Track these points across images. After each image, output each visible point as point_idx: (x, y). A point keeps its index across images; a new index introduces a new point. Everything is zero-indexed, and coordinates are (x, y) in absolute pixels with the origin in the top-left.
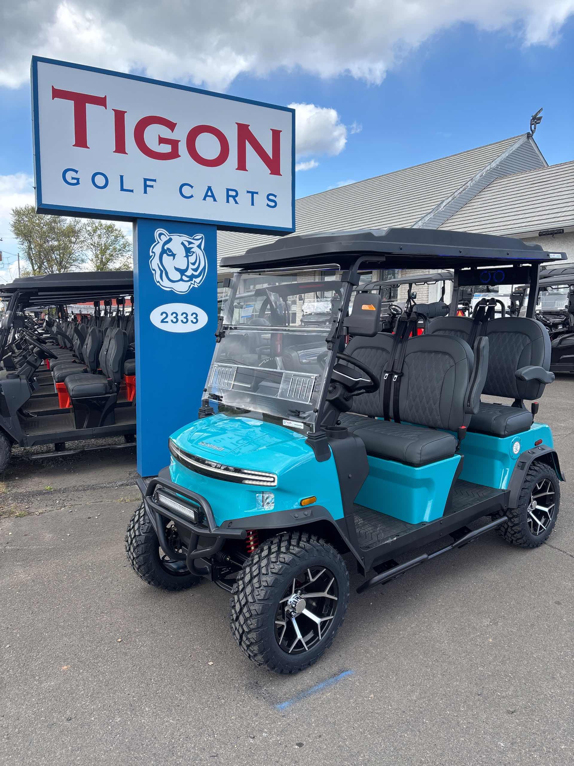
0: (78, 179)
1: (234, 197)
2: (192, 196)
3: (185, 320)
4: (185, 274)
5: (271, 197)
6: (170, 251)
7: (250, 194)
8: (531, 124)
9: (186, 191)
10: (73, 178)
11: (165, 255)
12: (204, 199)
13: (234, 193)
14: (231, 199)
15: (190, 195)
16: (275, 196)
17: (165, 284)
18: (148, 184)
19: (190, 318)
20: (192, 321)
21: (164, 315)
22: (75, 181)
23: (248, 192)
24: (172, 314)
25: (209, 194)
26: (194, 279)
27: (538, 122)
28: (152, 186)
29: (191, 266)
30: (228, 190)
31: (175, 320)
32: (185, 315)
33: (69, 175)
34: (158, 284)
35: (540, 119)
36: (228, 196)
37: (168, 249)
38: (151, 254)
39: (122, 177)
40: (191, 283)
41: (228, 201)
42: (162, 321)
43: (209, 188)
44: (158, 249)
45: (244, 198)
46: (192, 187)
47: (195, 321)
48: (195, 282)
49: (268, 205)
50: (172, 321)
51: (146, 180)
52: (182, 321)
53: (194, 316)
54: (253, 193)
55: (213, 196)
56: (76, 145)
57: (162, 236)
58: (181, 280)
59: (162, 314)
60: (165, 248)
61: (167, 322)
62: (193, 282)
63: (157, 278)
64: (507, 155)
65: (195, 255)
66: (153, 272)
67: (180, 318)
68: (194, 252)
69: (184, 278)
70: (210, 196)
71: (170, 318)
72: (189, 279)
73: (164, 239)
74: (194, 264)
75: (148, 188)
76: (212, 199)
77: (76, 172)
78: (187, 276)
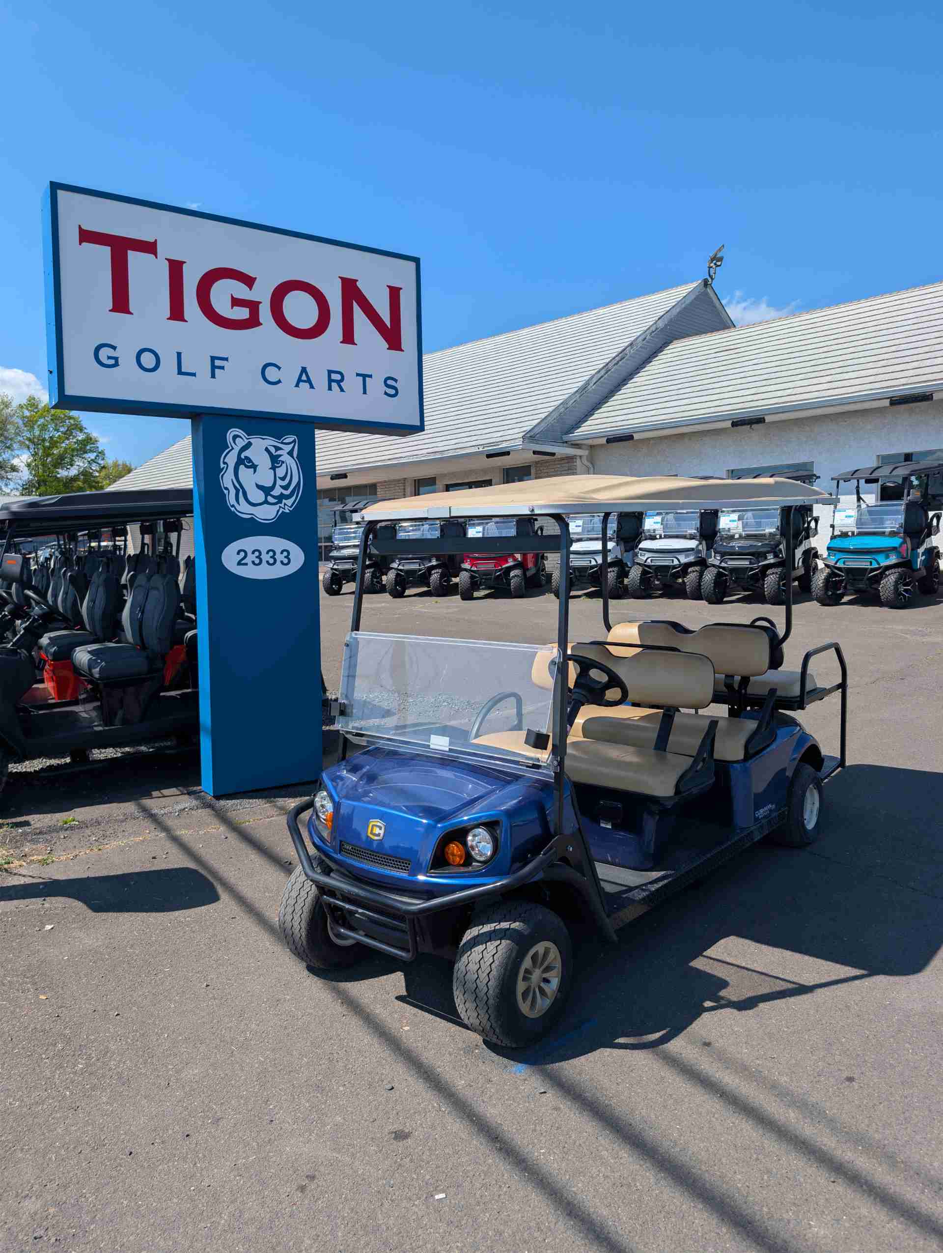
0: (116, 359)
1: (339, 382)
2: (279, 382)
3: (271, 561)
4: (272, 493)
5: (390, 382)
6: (250, 461)
7: (361, 378)
8: (710, 267)
9: (271, 374)
10: (109, 358)
11: (242, 467)
12: (297, 385)
13: (337, 377)
14: (334, 385)
15: (277, 380)
16: (396, 381)
17: (243, 509)
18: (216, 364)
19: (279, 557)
20: (282, 562)
21: (242, 554)
22: (112, 362)
23: (358, 375)
24: (253, 552)
25: (304, 377)
26: (284, 501)
27: (719, 263)
28: (222, 368)
29: (279, 482)
30: (330, 372)
31: (257, 561)
32: (271, 554)
33: (104, 353)
34: (233, 509)
35: (721, 259)
36: (330, 381)
37: (246, 458)
38: (222, 466)
39: (179, 355)
40: (280, 507)
41: (330, 388)
42: (239, 563)
43: (304, 370)
44: (231, 459)
45: (352, 383)
46: (279, 368)
47: (286, 561)
48: (285, 504)
49: (386, 393)
50: (253, 562)
51: (213, 359)
52: (268, 562)
53: (285, 554)
54: (365, 376)
55: (309, 381)
56: (114, 310)
57: (238, 440)
58: (266, 502)
59: (238, 553)
60: (243, 456)
61: (246, 564)
62: (282, 505)
63: (231, 500)
64: (678, 310)
65: (284, 465)
66: (226, 492)
67: (265, 557)
68: (283, 462)
69: (270, 499)
70: (304, 381)
71: (251, 558)
72: (275, 501)
73: (240, 443)
74: (283, 479)
75: (217, 370)
76: (307, 385)
77: (114, 348)
78: (274, 497)
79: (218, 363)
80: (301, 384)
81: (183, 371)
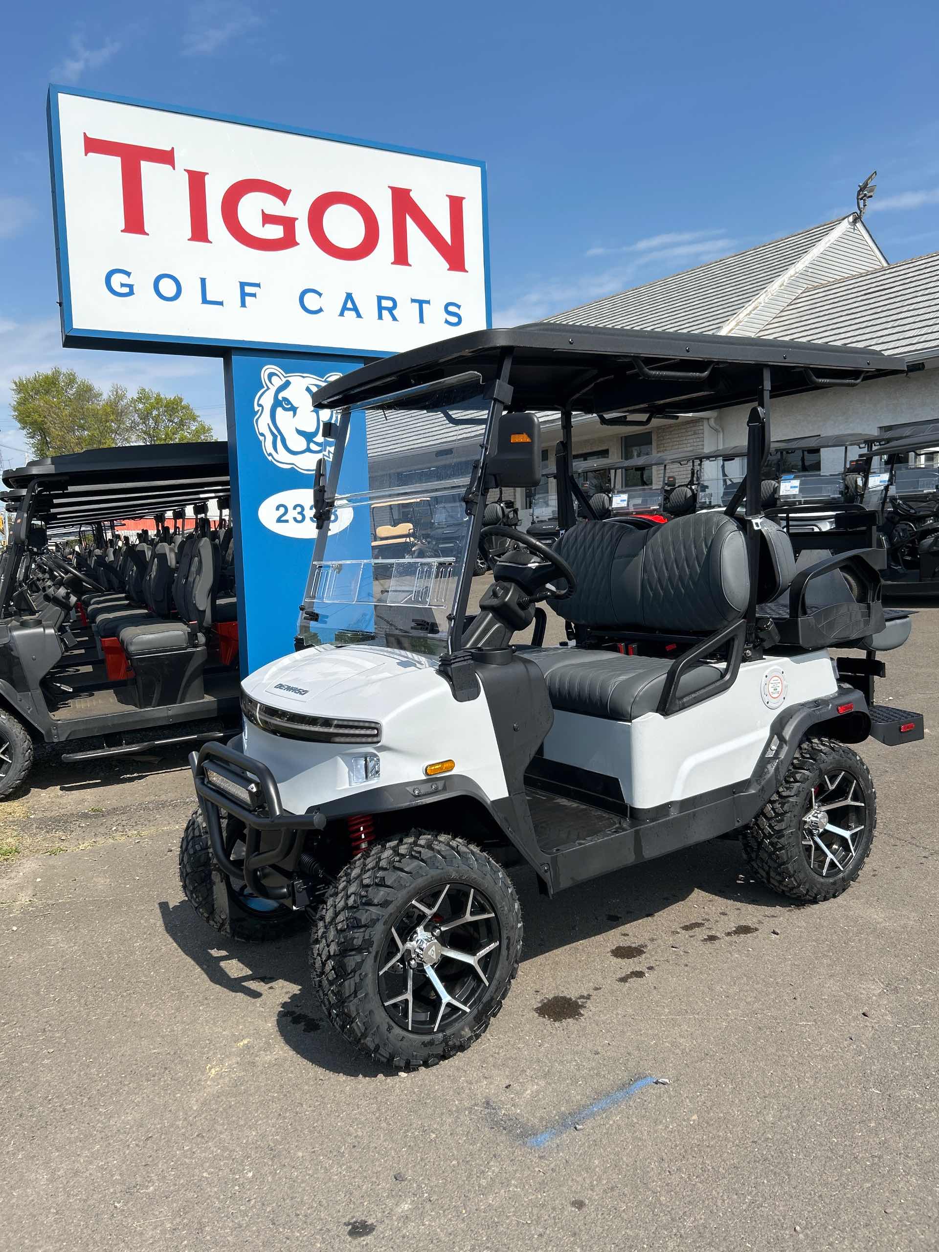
0: (131, 287)
1: (390, 310)
2: (321, 310)
4: (314, 439)
5: (451, 309)
6: (289, 402)
7: (417, 305)
8: (859, 199)
9: (311, 301)
10: (123, 285)
11: (279, 410)
12: (342, 314)
13: (389, 304)
14: (385, 313)
15: (319, 308)
16: (459, 307)
17: (282, 458)
18: (246, 291)
21: (282, 510)
22: (126, 290)
23: (413, 301)
24: (295, 508)
25: (349, 305)
26: (328, 448)
27: (869, 194)
28: (254, 295)
30: (380, 299)
31: (299, 518)
33: (117, 280)
34: (270, 458)
35: (872, 189)
36: (380, 308)
37: (285, 399)
38: (256, 408)
39: (203, 281)
40: (324, 455)
41: (380, 317)
42: (279, 520)
43: (349, 296)
45: (407, 311)
46: (320, 295)
47: (332, 517)
48: (329, 452)
49: (447, 322)
50: (295, 519)
51: (243, 285)
54: (421, 303)
55: (355, 309)
56: (127, 230)
57: (274, 379)
58: (308, 450)
59: (278, 508)
61: (287, 521)
62: (326, 453)
63: (268, 447)
64: (821, 251)
66: (261, 438)
67: (308, 513)
69: (313, 447)
70: (349, 309)
71: (292, 514)
72: (318, 448)
73: (277, 382)
75: (247, 299)
76: (353, 313)
77: (128, 274)
78: (317, 444)
79: (248, 289)
80: (346, 313)
81: (208, 299)
